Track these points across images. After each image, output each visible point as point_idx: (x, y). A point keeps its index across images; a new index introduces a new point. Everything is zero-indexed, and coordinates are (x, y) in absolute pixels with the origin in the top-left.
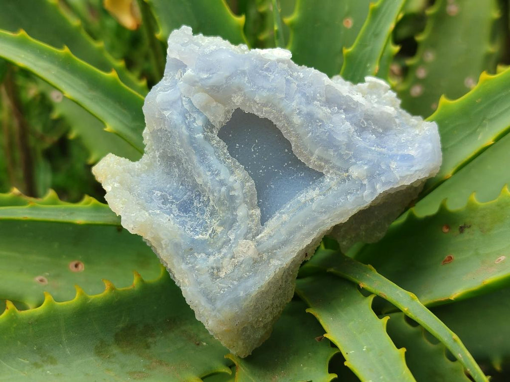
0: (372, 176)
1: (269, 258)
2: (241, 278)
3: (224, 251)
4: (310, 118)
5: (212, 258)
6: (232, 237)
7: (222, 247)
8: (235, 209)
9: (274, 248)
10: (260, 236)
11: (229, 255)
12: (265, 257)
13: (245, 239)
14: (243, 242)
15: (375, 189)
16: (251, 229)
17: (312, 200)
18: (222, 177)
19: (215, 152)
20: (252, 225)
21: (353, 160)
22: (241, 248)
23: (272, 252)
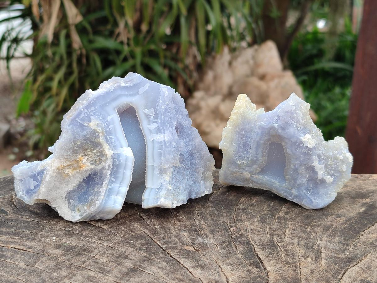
0: (296, 197)
1: (250, 182)
2: (239, 180)
3: (240, 170)
4: (296, 170)
5: (235, 169)
6: (246, 169)
7: (241, 169)
8: (254, 164)
9: (254, 182)
10: (254, 176)
11: (241, 172)
12: (250, 181)
13: (249, 173)
14: (248, 173)
15: (293, 199)
16: (253, 172)
17: (276, 184)
18: (258, 156)
19: (263, 148)
20: (255, 171)
21: (296, 188)
22: (246, 174)
23: (253, 182)
